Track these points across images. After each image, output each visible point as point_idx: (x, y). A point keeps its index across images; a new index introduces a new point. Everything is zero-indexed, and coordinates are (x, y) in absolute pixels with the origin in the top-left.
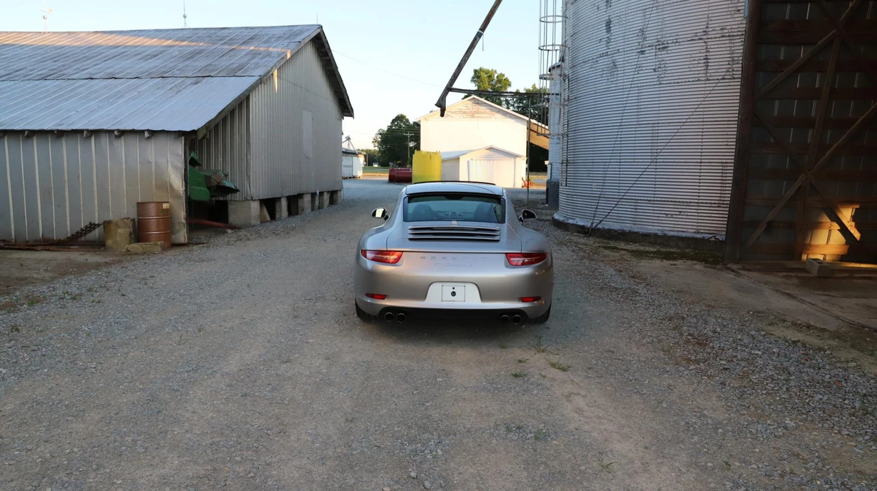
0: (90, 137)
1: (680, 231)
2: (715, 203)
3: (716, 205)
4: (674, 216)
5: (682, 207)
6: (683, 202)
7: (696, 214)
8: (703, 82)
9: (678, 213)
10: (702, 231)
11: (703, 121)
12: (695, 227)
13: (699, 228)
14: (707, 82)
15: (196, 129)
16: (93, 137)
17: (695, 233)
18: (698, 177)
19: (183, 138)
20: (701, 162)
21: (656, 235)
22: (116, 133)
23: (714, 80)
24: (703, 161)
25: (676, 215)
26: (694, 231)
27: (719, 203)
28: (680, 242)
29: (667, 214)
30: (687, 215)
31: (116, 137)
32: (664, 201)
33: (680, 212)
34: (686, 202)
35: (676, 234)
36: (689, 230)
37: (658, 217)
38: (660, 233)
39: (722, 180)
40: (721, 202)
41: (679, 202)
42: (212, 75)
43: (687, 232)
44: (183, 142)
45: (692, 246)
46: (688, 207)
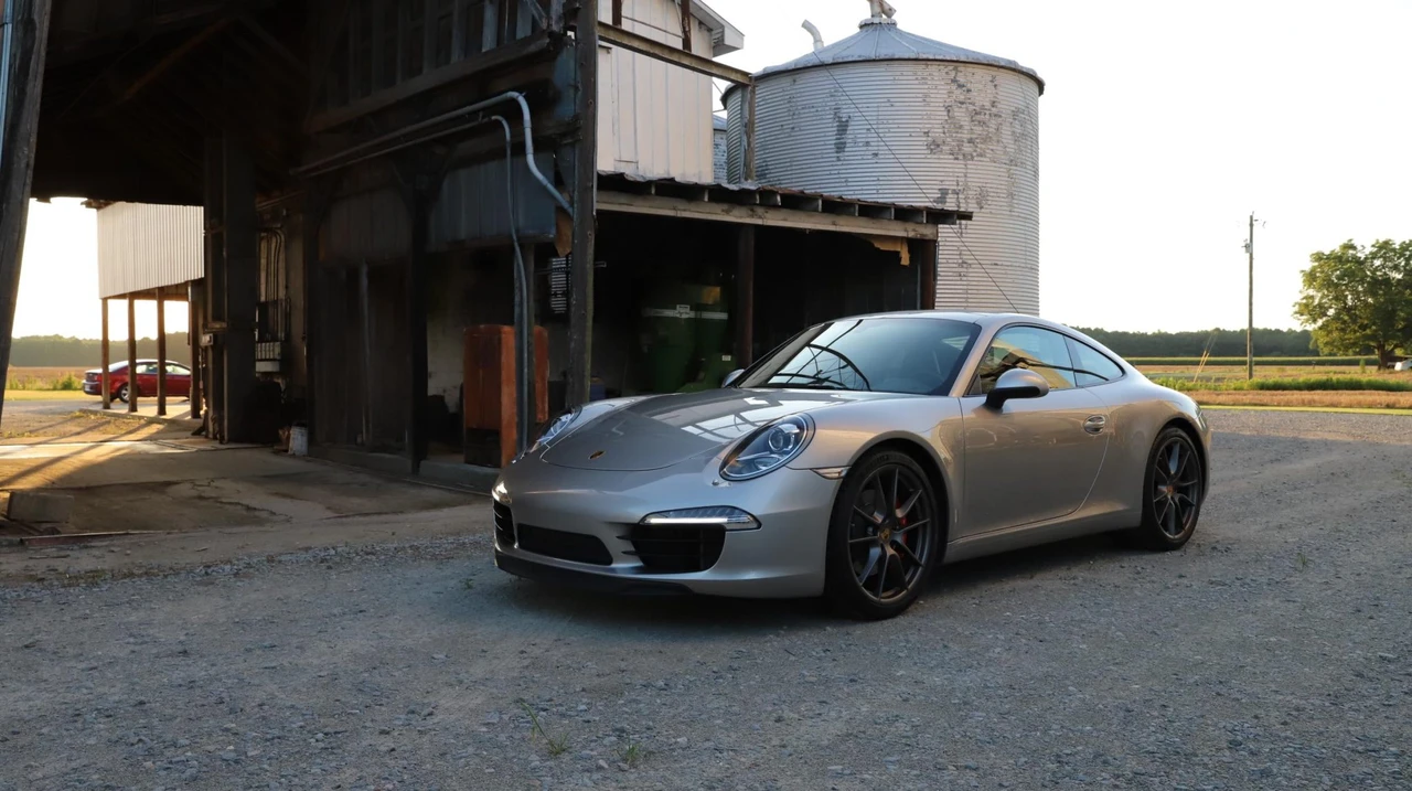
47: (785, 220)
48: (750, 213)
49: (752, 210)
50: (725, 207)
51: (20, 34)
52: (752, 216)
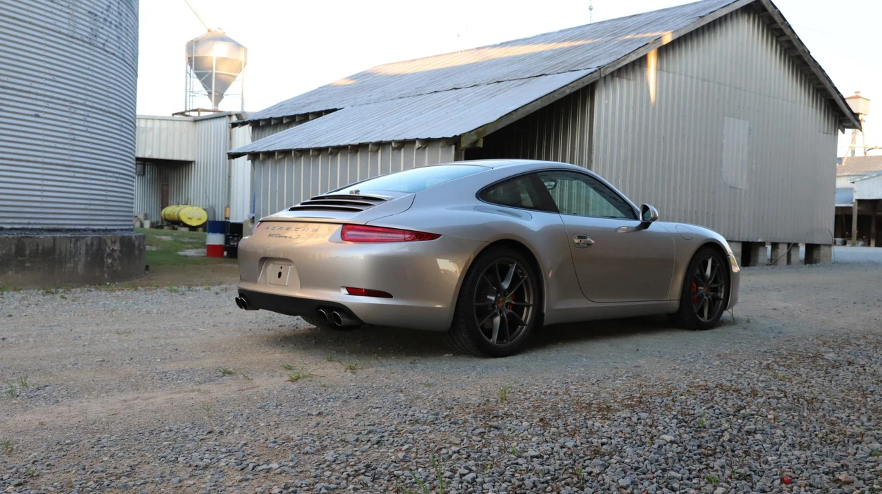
0: (377, 151)
15: (458, 134)
16: (380, 152)
19: (453, 147)
22: (393, 144)
31: (394, 149)
42: (546, 73)
44: (453, 152)
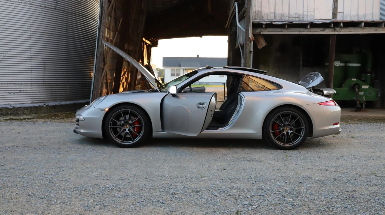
1: (21, 103)
2: (41, 84)
3: (42, 85)
4: (16, 94)
5: (21, 87)
6: (21, 84)
7: (31, 91)
8: (28, 5)
9: (19, 92)
10: (35, 102)
11: (30, 31)
12: (31, 100)
13: (33, 100)
14: (30, 5)
17: (31, 103)
18: (30, 67)
20: (31, 57)
21: (7, 109)
23: (35, 5)
24: (32, 56)
25: (17, 93)
26: (30, 102)
27: (43, 84)
28: (26, 110)
29: (10, 93)
30: (25, 92)
32: (8, 84)
33: (20, 90)
34: (24, 84)
35: (21, 106)
36: (27, 102)
37: (3, 95)
38: (10, 107)
39: (44, 69)
40: (45, 83)
41: (19, 84)
43: (26, 103)
45: (33, 112)
46: (25, 87)
47: (350, 31)
48: (334, 30)
49: (334, 29)
50: (322, 29)
51: (101, 9)
52: (334, 31)
